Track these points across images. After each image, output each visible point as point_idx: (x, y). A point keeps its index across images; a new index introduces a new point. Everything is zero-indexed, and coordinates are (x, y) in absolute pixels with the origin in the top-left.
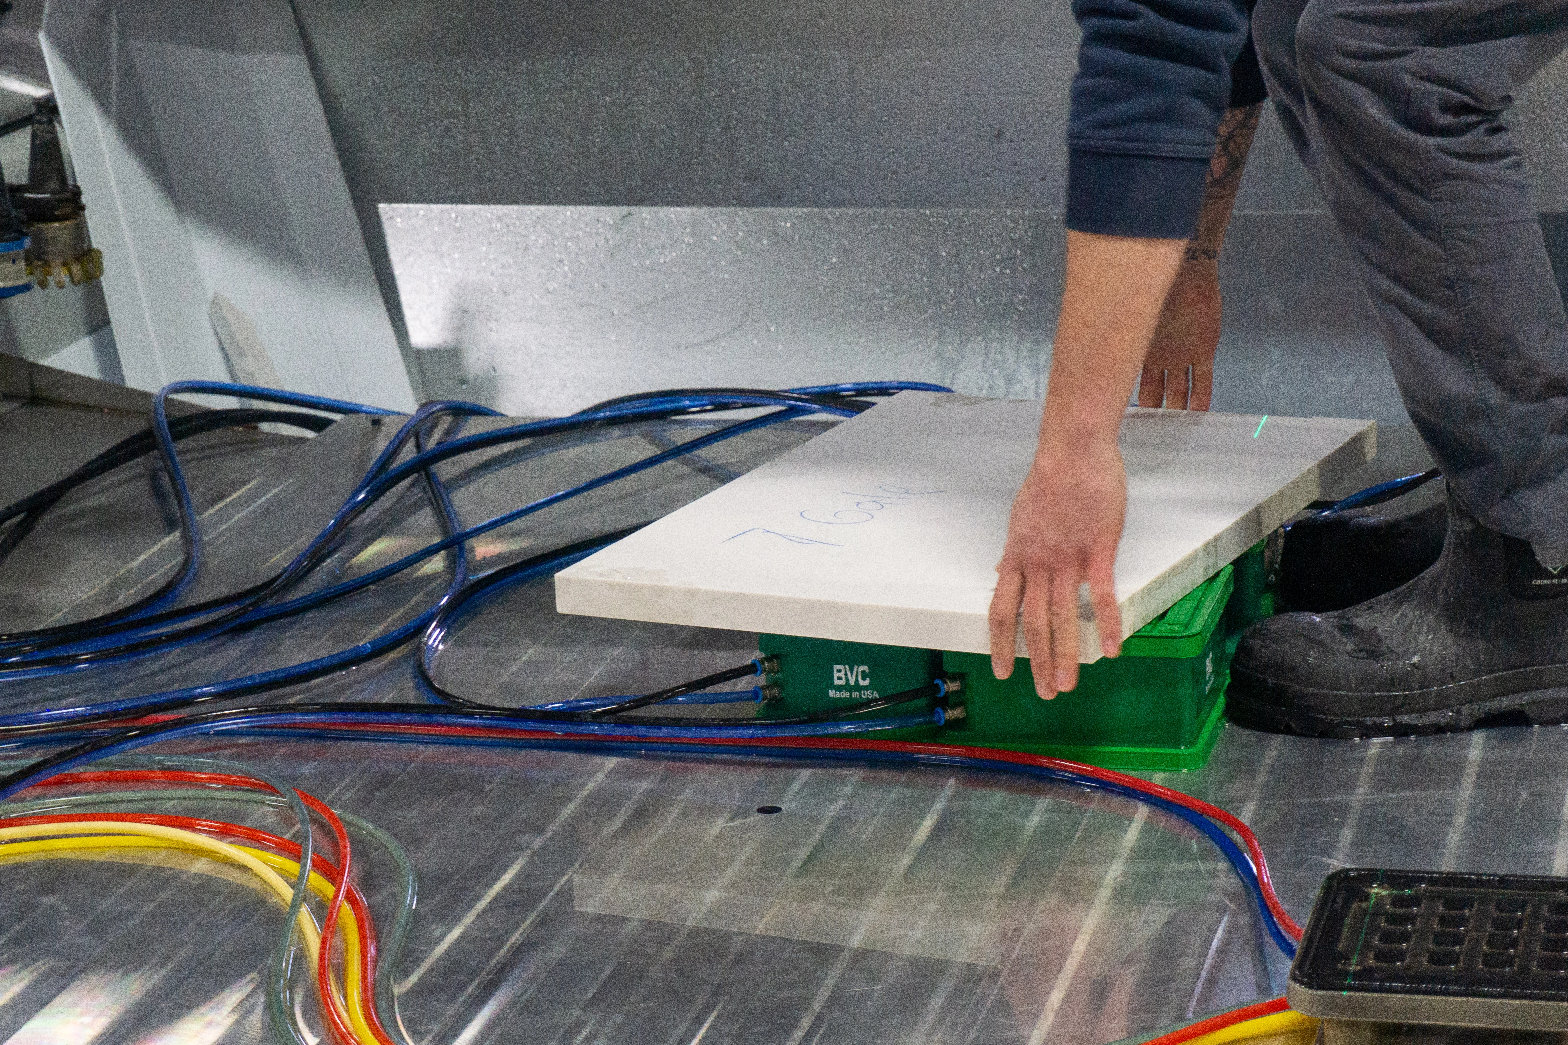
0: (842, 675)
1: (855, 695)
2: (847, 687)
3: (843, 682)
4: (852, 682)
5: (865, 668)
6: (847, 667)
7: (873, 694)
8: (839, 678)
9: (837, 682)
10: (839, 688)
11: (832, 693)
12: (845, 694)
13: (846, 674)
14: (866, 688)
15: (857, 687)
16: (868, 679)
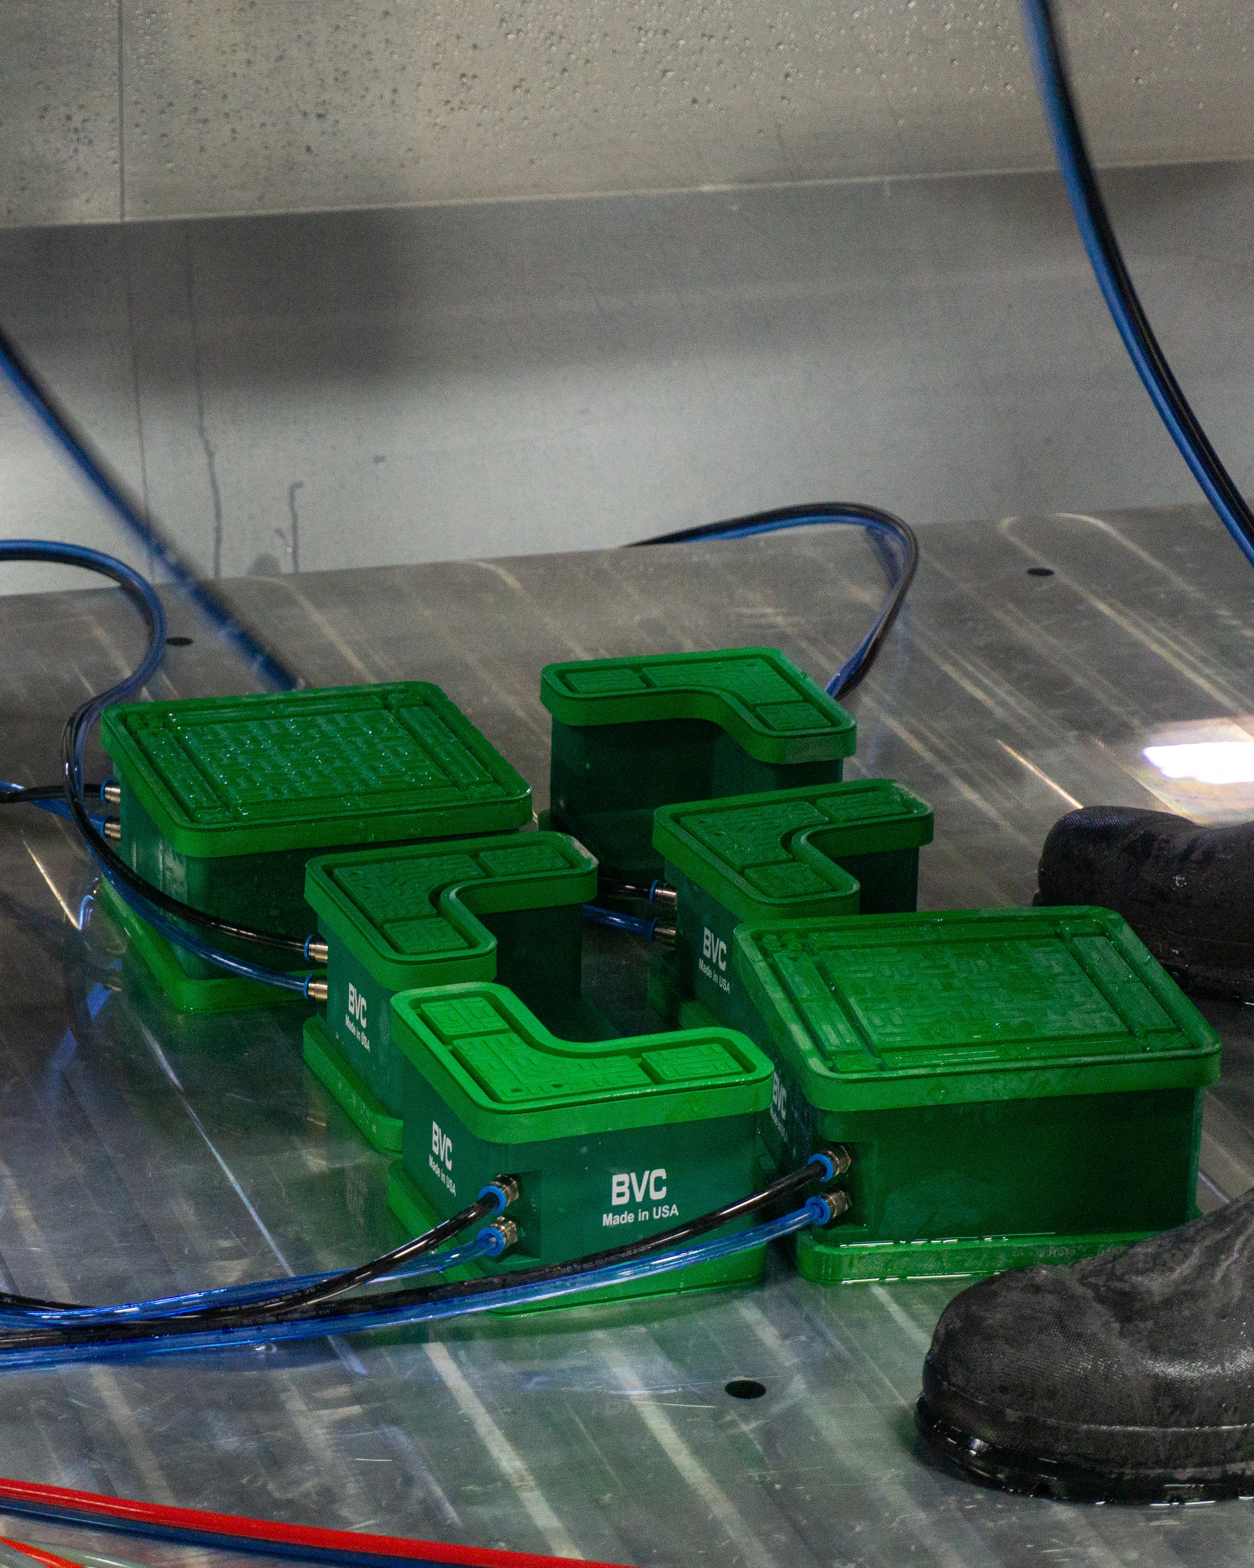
0: (625, 1189)
1: (643, 1215)
2: (632, 1206)
3: (625, 1200)
4: (639, 1197)
5: (661, 1173)
6: (633, 1175)
7: (670, 1210)
8: (621, 1195)
9: (616, 1201)
10: (618, 1210)
11: (608, 1220)
12: (629, 1218)
13: (631, 1187)
14: (659, 1203)
15: (648, 1204)
16: (664, 1189)
